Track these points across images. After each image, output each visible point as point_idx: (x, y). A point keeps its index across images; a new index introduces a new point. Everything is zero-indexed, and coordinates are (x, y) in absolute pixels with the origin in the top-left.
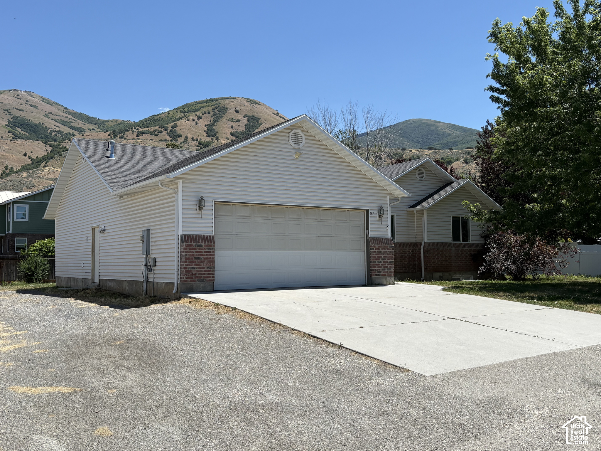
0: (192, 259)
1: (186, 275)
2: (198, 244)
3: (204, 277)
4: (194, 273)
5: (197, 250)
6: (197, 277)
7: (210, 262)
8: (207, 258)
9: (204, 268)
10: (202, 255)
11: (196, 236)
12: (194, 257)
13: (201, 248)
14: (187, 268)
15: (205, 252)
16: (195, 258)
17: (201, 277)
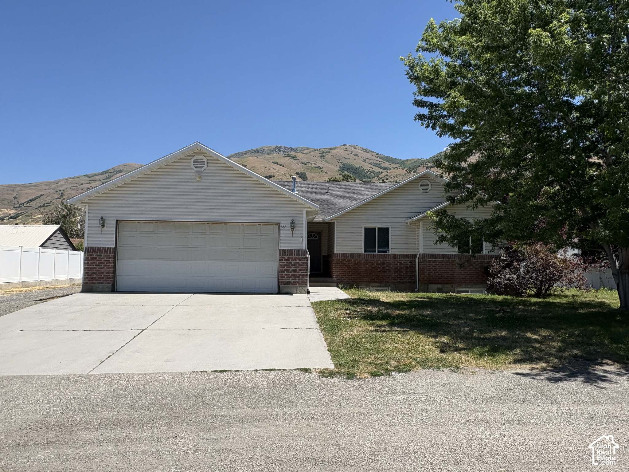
0: (93, 266)
1: (88, 278)
2: (98, 254)
3: (103, 281)
4: (94, 277)
5: (98, 259)
6: (97, 280)
7: (108, 268)
8: (106, 266)
9: (103, 273)
10: (102, 263)
11: (98, 247)
12: (94, 264)
13: (101, 257)
14: (88, 273)
15: (104, 261)
16: (96, 265)
17: (100, 280)
